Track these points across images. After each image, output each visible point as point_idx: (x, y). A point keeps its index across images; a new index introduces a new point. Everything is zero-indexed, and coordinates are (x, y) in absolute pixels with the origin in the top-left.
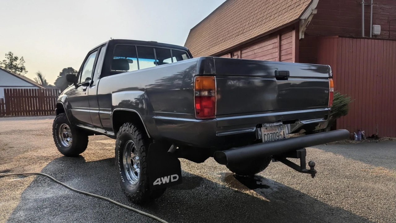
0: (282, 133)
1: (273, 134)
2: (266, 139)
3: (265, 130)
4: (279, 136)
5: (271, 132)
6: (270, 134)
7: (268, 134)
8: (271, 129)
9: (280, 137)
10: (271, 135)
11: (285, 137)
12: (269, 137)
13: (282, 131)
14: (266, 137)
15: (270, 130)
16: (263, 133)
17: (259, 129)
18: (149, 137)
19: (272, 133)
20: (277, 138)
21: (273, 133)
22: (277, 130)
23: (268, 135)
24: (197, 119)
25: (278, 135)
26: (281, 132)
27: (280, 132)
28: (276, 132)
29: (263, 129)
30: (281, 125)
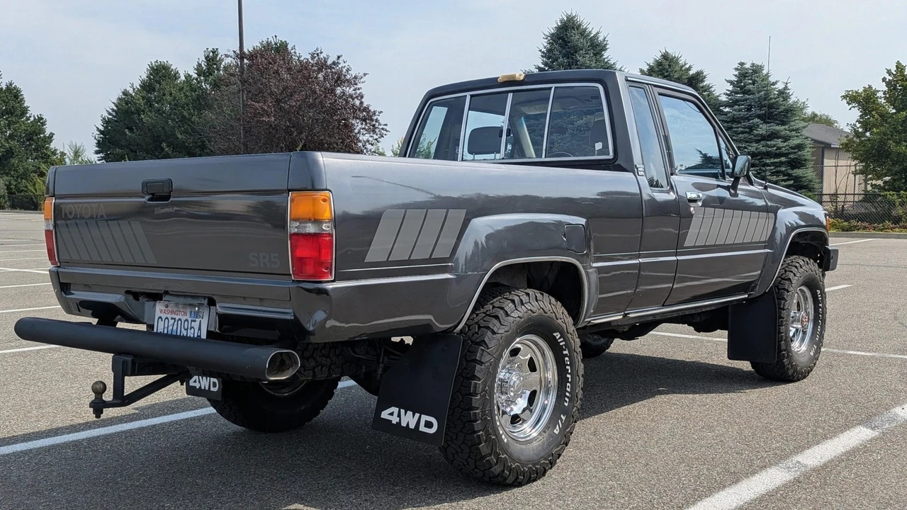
0: (196, 325)
1: (176, 323)
2: (160, 330)
3: (164, 308)
4: (187, 329)
5: (174, 316)
6: (172, 319)
7: (167, 318)
8: (175, 309)
9: (190, 333)
10: (171, 322)
11: (200, 336)
12: (166, 326)
13: (198, 320)
14: (161, 324)
15: (172, 312)
16: (158, 314)
17: (150, 304)
19: (175, 319)
20: (184, 333)
21: (177, 319)
22: (188, 314)
23: (167, 320)
25: (186, 327)
26: (195, 321)
27: (192, 321)
28: (183, 318)
29: (159, 306)
30: (200, 305)
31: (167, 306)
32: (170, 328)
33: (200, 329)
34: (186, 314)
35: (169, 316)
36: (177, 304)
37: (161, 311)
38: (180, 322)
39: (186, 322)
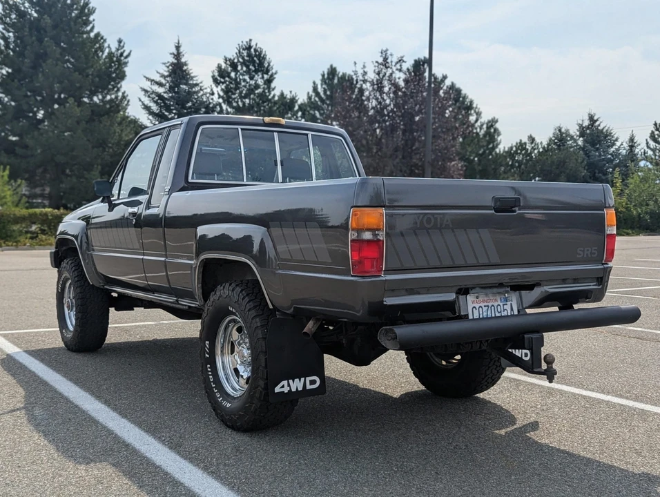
0: (508, 307)
1: (490, 309)
2: (476, 316)
3: (475, 299)
4: (501, 311)
5: (486, 304)
6: (485, 306)
7: (480, 307)
8: (486, 299)
9: (505, 314)
10: (485, 309)
11: (513, 313)
12: (481, 313)
13: (509, 303)
14: (476, 312)
15: (484, 301)
16: (471, 305)
17: (461, 297)
18: (271, 307)
19: (488, 306)
20: (499, 314)
21: (490, 305)
22: (499, 300)
23: (480, 309)
24: (352, 276)
25: (499, 310)
26: (506, 304)
27: (504, 305)
28: (496, 304)
29: (470, 298)
30: (507, 292)
31: (477, 298)
32: (485, 314)
33: (512, 309)
34: (496, 300)
35: (482, 305)
36: (487, 295)
37: (473, 302)
38: (493, 308)
39: (499, 307)
